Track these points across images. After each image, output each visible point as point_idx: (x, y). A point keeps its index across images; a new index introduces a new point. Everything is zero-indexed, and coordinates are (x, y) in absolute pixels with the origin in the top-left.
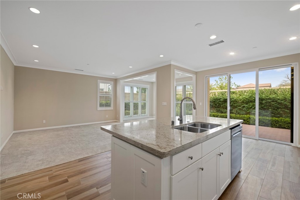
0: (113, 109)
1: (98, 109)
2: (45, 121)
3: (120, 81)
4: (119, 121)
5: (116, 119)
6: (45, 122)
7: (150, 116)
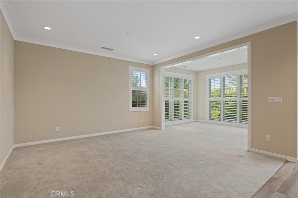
0: (149, 110)
1: (130, 109)
2: (58, 128)
3: (161, 67)
4: (160, 128)
5: (153, 125)
6: (59, 130)
7: (194, 120)
